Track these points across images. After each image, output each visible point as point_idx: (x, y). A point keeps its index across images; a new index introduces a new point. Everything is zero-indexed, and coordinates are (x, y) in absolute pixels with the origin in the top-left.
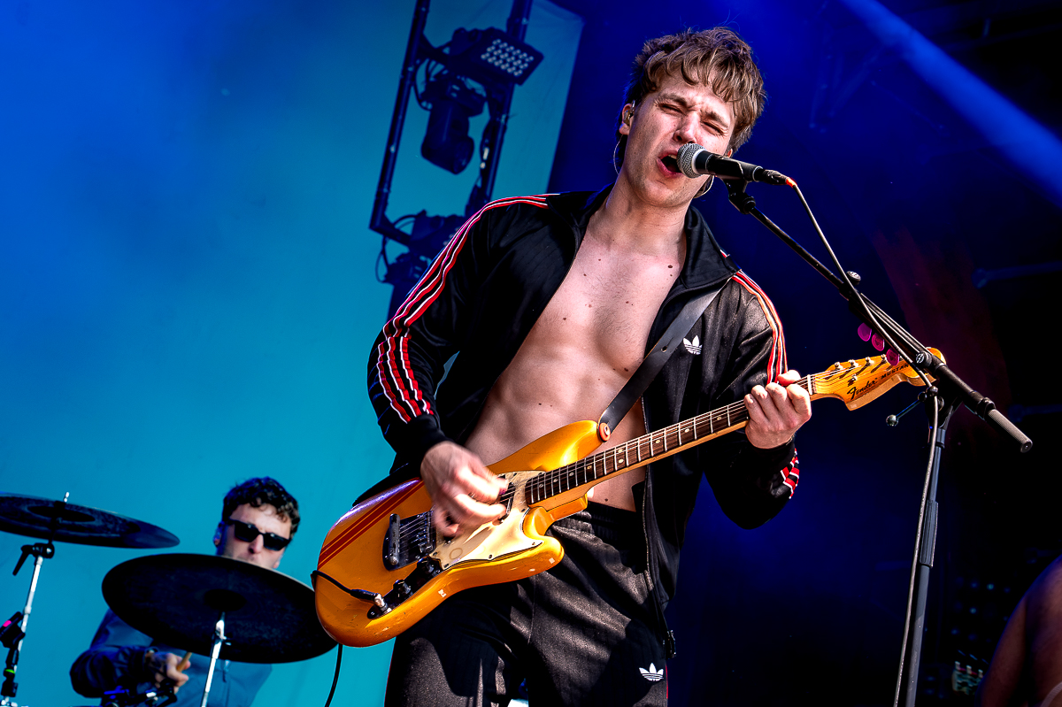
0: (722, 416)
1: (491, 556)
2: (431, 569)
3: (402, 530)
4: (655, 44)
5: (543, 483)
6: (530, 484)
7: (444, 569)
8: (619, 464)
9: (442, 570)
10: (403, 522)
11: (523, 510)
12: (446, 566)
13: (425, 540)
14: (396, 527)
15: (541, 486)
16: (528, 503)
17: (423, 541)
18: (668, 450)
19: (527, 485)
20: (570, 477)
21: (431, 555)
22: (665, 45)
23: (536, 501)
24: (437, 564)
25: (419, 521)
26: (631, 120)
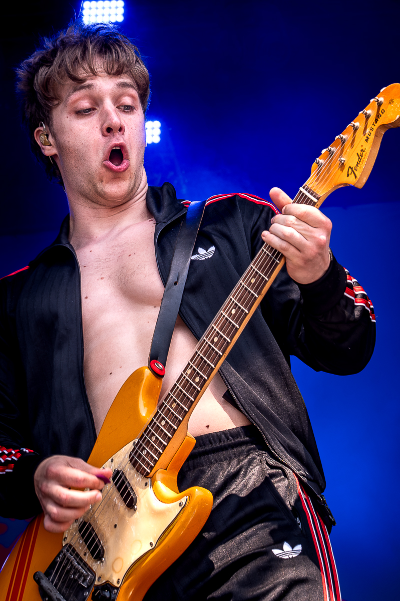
0: (254, 277)
1: (151, 544)
2: (107, 594)
3: (52, 582)
4: (29, 65)
5: (144, 448)
6: (133, 457)
7: (118, 586)
8: (197, 384)
9: (118, 588)
10: (48, 574)
11: (146, 484)
12: (118, 582)
13: (81, 575)
14: (45, 583)
15: (145, 452)
16: (146, 475)
17: (79, 577)
18: (231, 340)
19: (131, 461)
20: (164, 426)
21: (96, 583)
22: (40, 59)
23: (151, 468)
24: (108, 586)
25: (61, 563)
26: (51, 139)
